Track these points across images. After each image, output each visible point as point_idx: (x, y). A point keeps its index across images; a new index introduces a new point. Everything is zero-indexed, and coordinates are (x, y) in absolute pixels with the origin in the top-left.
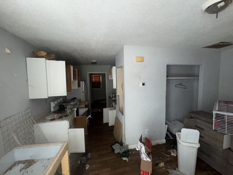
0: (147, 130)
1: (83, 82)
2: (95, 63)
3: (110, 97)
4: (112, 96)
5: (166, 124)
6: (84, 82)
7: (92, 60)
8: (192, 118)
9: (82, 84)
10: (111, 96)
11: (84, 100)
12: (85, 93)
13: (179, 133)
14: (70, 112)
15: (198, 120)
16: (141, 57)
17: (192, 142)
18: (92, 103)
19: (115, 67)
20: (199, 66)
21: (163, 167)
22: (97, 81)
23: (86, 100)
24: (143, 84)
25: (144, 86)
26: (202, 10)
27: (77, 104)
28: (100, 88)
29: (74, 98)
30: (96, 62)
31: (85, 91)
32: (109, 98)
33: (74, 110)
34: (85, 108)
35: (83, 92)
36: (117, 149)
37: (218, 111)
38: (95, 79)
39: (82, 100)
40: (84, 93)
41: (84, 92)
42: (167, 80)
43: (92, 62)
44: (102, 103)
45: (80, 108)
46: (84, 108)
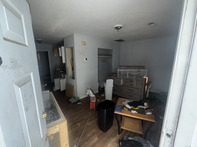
0: (89, 86)
2: (40, 41)
5: (98, 83)
8: (110, 76)
13: (105, 84)
15: (112, 76)
16: (84, 42)
17: (111, 85)
19: (63, 47)
20: (112, 50)
21: (99, 101)
24: (86, 59)
25: (86, 60)
26: (113, 27)
36: (72, 101)
37: (119, 69)
42: (98, 57)
43: (37, 40)
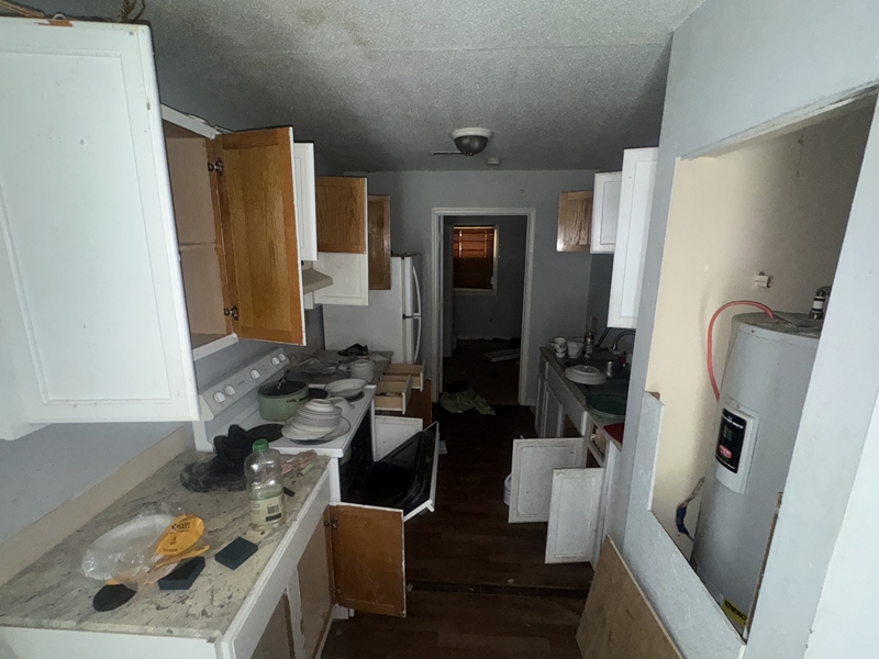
1: (408, 260)
2: (476, 144)
3: (548, 353)
4: (566, 352)
6: (413, 264)
7: (460, 126)
9: (402, 270)
10: (560, 350)
11: (409, 359)
12: (415, 322)
14: (271, 510)
18: (449, 355)
22: (476, 254)
23: (419, 361)
27: (361, 395)
28: (489, 286)
29: (357, 346)
30: (483, 140)
31: (415, 310)
32: (543, 354)
33: (327, 459)
34: (407, 415)
35: (405, 317)
38: (470, 246)
39: (398, 358)
40: (409, 321)
41: (409, 313)
43: (459, 140)
44: (494, 360)
45: (379, 413)
46: (398, 414)
